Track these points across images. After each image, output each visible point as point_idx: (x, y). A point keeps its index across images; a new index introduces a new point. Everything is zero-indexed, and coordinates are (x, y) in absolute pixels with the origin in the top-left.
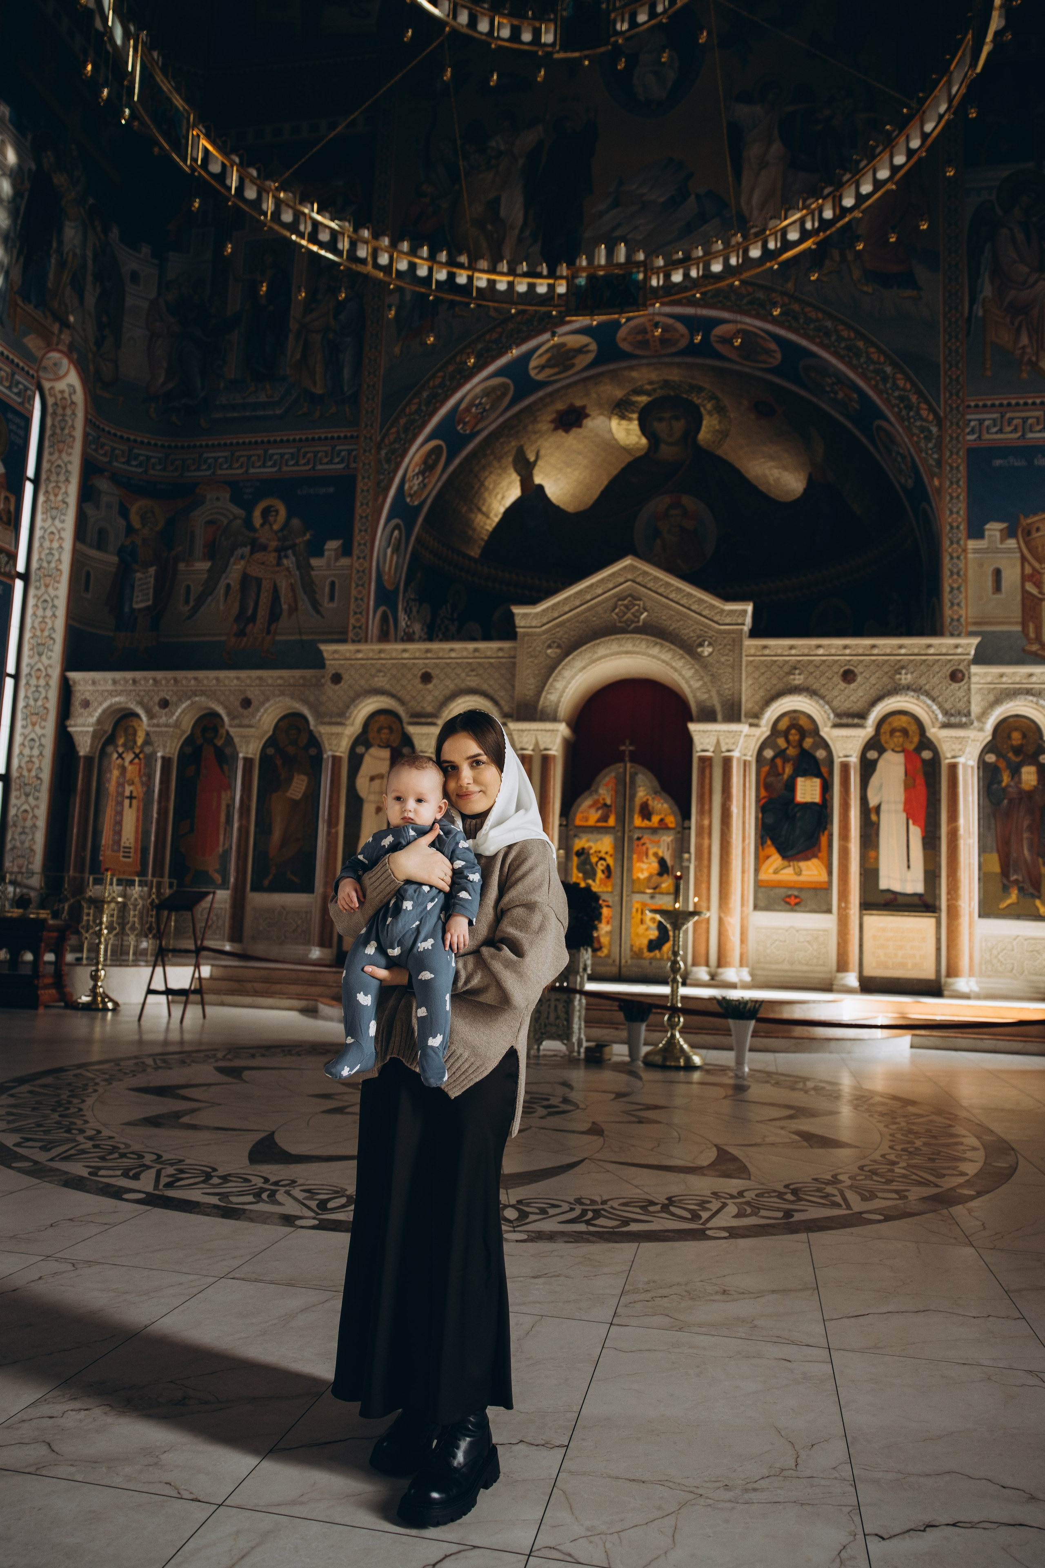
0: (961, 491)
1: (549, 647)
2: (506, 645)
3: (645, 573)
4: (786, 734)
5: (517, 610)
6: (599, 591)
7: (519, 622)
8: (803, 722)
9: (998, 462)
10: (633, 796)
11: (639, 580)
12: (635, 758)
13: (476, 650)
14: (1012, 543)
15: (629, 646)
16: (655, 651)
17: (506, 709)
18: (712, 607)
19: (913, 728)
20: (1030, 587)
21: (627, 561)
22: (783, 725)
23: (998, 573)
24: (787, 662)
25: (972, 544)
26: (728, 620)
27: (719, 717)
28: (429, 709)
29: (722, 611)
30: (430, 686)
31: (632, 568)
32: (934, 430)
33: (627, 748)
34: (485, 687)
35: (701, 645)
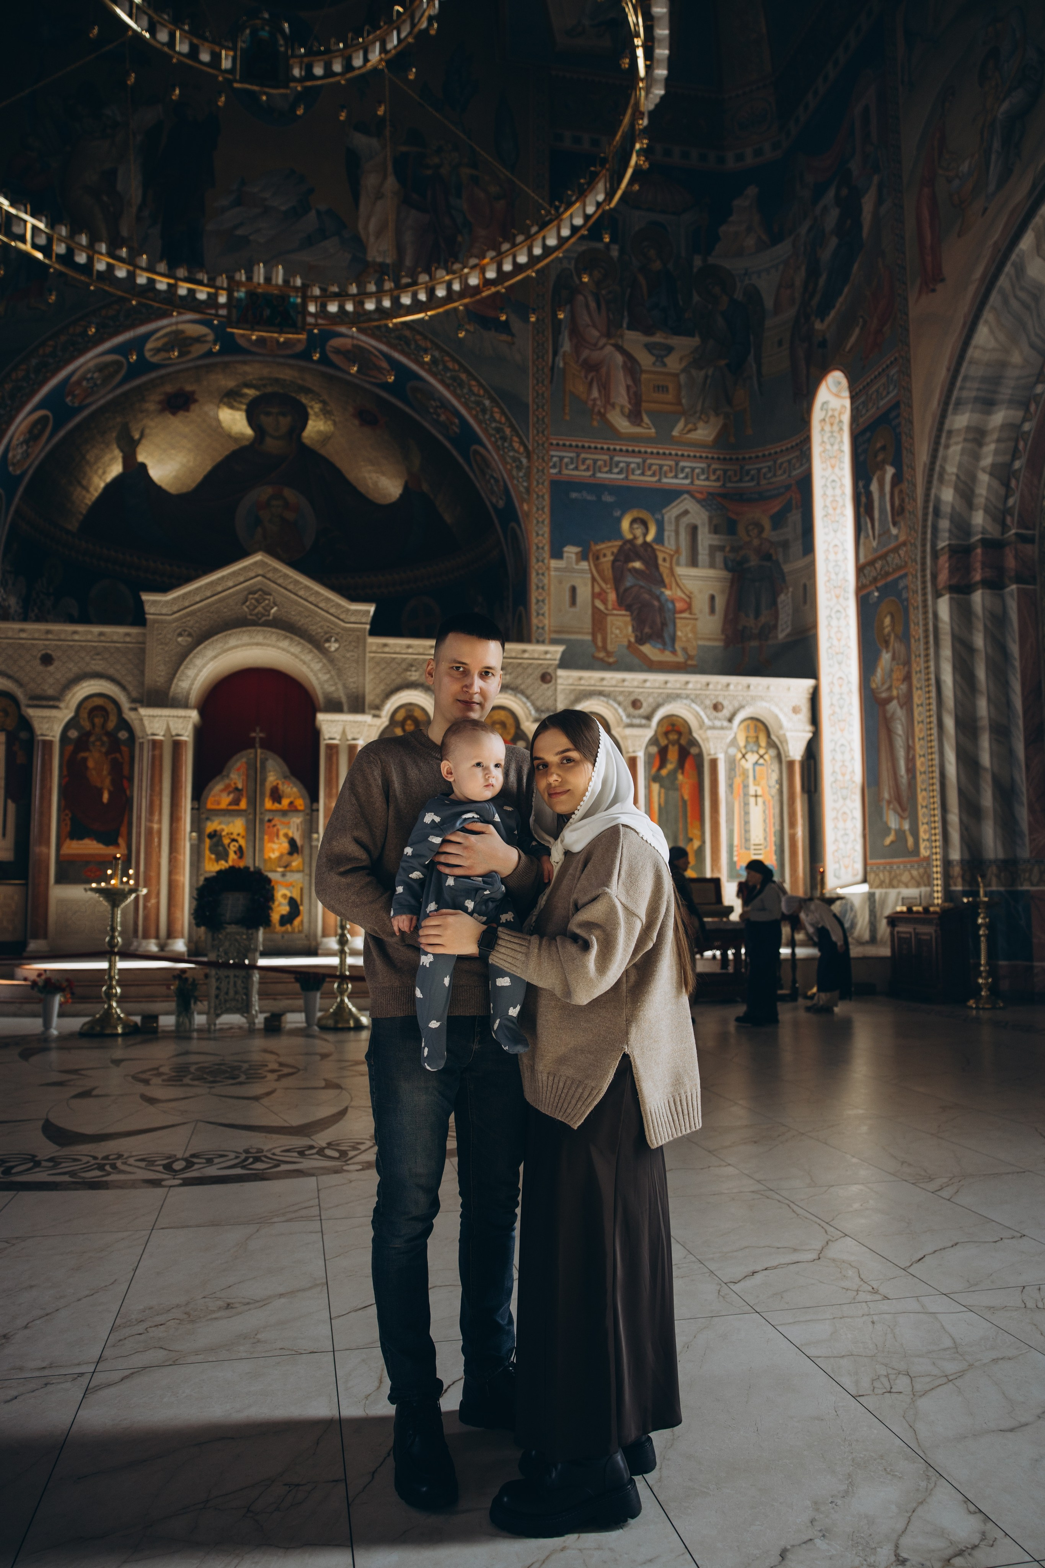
0: (546, 517)
1: (180, 635)
2: (134, 630)
3: (275, 570)
4: (402, 724)
5: (146, 597)
6: (230, 584)
7: (148, 608)
8: (418, 714)
9: (574, 495)
10: (264, 780)
11: (269, 575)
12: (267, 745)
13: (101, 634)
14: (584, 565)
15: (260, 638)
16: (285, 644)
17: (134, 694)
18: (338, 606)
19: (510, 722)
20: (599, 604)
21: (258, 557)
22: (400, 716)
23: (573, 590)
24: (404, 660)
25: (554, 563)
26: (353, 619)
27: (345, 708)
28: (50, 692)
29: (348, 610)
30: (51, 668)
31: (262, 564)
32: (524, 461)
33: (257, 734)
34: (111, 671)
35: (328, 640)
